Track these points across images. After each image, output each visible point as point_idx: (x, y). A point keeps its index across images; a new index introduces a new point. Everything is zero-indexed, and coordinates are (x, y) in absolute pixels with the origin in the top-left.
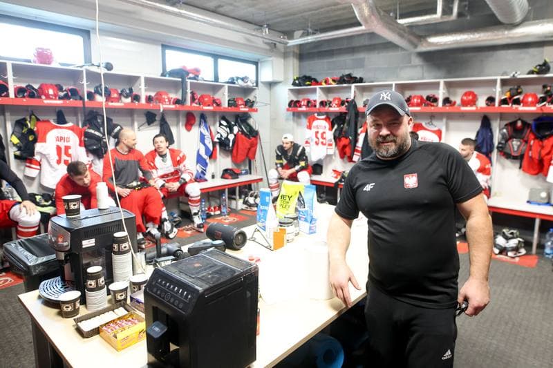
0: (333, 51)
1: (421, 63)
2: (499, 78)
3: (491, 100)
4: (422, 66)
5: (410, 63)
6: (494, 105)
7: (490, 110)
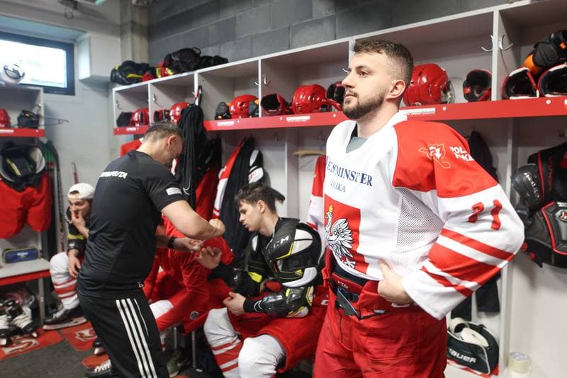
0: (190, 11)
1: (330, 13)
2: (496, 10)
3: (478, 81)
4: (332, 19)
5: (310, 15)
6: (488, 96)
7: (479, 111)
